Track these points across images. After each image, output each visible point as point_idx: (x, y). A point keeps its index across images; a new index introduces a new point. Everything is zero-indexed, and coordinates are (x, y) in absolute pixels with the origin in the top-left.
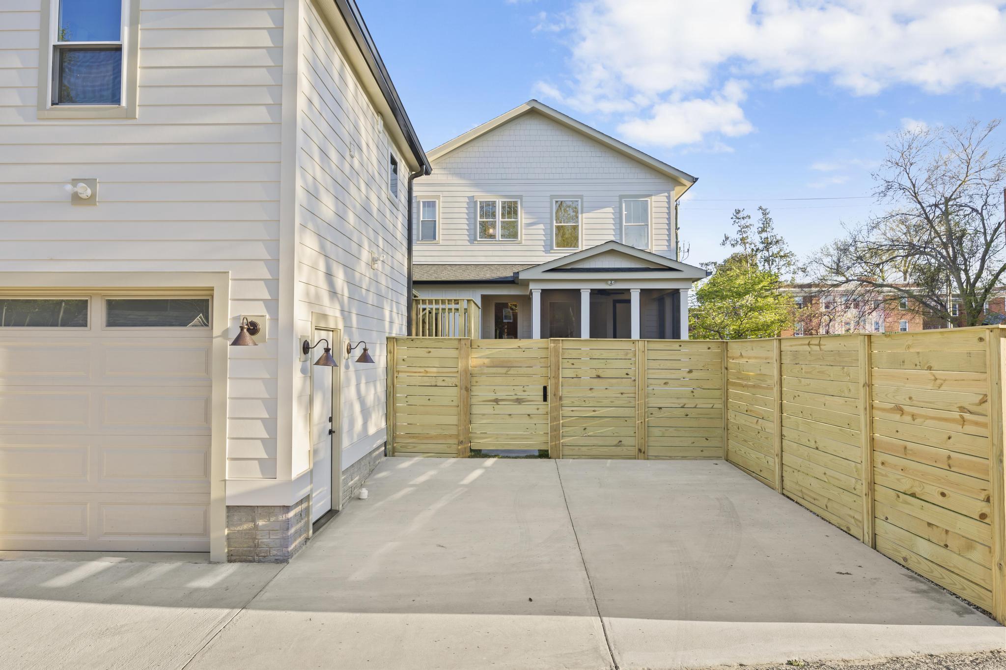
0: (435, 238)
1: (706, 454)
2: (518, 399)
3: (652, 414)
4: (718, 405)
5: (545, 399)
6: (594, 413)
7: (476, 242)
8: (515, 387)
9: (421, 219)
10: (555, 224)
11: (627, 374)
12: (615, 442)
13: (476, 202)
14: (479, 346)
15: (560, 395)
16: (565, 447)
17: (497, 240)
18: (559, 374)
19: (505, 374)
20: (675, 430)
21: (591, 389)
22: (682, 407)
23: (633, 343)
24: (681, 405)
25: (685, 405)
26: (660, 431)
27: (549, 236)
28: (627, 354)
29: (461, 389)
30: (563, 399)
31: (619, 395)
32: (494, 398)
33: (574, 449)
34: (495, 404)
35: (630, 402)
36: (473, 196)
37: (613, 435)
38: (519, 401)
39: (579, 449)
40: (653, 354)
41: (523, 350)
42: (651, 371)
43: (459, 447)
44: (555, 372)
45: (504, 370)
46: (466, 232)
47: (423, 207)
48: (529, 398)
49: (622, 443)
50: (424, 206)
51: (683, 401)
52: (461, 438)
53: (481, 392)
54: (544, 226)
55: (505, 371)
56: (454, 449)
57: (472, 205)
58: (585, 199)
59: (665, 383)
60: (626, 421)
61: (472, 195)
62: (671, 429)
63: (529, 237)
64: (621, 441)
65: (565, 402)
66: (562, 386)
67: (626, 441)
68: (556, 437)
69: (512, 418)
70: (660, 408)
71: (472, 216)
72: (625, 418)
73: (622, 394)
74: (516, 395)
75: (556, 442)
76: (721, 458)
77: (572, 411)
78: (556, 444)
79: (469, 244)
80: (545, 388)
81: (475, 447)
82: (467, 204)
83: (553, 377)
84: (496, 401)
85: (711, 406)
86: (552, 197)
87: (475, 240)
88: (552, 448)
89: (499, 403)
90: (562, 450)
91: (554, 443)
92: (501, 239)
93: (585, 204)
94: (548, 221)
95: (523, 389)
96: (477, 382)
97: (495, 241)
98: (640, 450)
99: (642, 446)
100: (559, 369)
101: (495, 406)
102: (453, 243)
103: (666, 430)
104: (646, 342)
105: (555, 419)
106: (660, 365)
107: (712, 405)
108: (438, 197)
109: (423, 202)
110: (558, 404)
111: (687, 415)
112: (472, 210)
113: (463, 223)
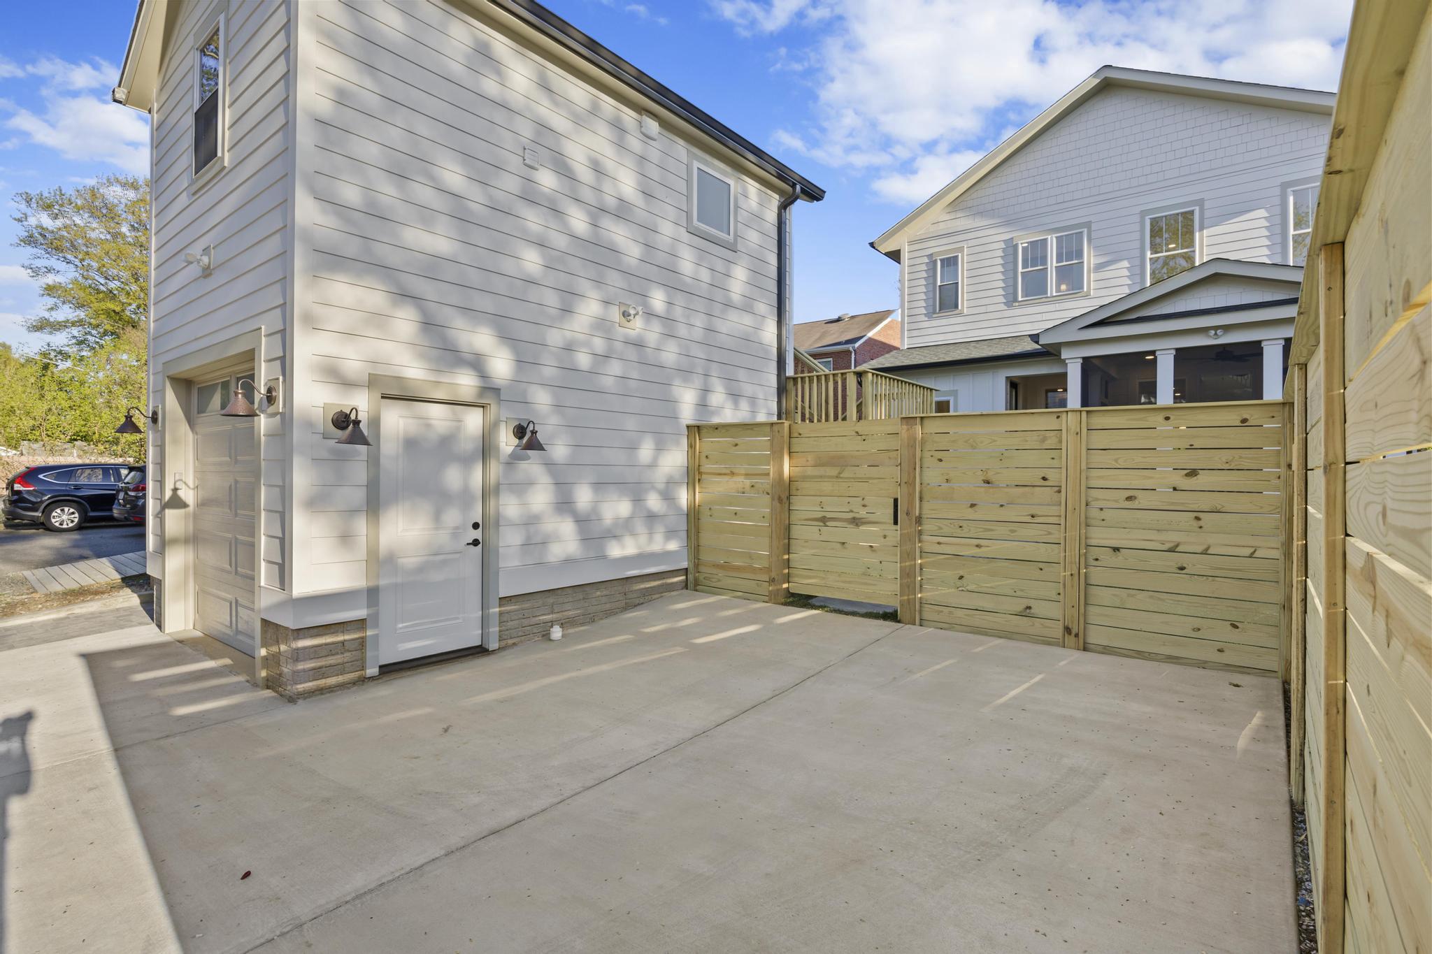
0: (956, 306)
1: (1228, 658)
2: (854, 518)
3: (1097, 560)
4: (1270, 549)
5: (896, 522)
6: (977, 550)
7: (1017, 304)
8: (850, 499)
9: (939, 284)
10: (1149, 255)
11: (1044, 479)
12: (1020, 608)
13: (1016, 247)
14: (800, 434)
15: (917, 514)
16: (926, 606)
17: (1049, 295)
18: (915, 477)
19: (837, 477)
20: (1151, 597)
21: (973, 506)
22: (1171, 550)
23: (1058, 417)
24: (1171, 545)
25: (1177, 546)
26: (1114, 595)
27: (1138, 277)
28: (1044, 440)
29: (773, 499)
30: (924, 521)
31: (1029, 519)
32: (820, 515)
33: (942, 612)
34: (821, 524)
35: (1050, 533)
36: (1012, 238)
37: (1014, 594)
38: (856, 522)
39: (950, 613)
40: (1099, 440)
41: (864, 437)
42: (1094, 473)
43: (771, 588)
44: (909, 474)
45: (833, 471)
46: (1001, 292)
47: (941, 268)
48: (872, 518)
49: (1032, 611)
50: (942, 266)
51: (1173, 537)
52: (773, 575)
53: (804, 506)
54: (1129, 263)
55: (837, 472)
56: (766, 588)
57: (1011, 251)
58: (1207, 205)
59: (1129, 498)
60: (1041, 569)
61: (1010, 237)
62: (1141, 595)
63: (1102, 284)
64: (1029, 608)
65: (927, 526)
66: (921, 499)
67: (1038, 608)
68: (909, 587)
69: (845, 548)
70: (1116, 549)
71: (1011, 266)
72: (1041, 564)
73: (1033, 516)
74: (852, 511)
75: (908, 595)
76: (1274, 675)
77: (939, 543)
78: (908, 600)
79: (1006, 308)
80: (896, 501)
81: (795, 588)
82: (1003, 252)
83: (906, 483)
84: (824, 520)
85: (1248, 551)
86: (1143, 214)
87: (1015, 300)
88: (902, 605)
89: (828, 524)
90: (920, 612)
91: (906, 598)
92: (1054, 294)
93: (1207, 214)
94: (1137, 253)
95: (863, 502)
96: (798, 490)
97: (1046, 298)
98: (1068, 630)
99: (1072, 622)
100: (915, 469)
101: (822, 528)
102: (982, 309)
103: (1129, 595)
104: (1084, 414)
105: (908, 555)
106: (1116, 460)
107: (1252, 550)
108: (961, 249)
109: (941, 260)
110: (913, 530)
111: (1182, 568)
112: (1011, 258)
113: (997, 280)
